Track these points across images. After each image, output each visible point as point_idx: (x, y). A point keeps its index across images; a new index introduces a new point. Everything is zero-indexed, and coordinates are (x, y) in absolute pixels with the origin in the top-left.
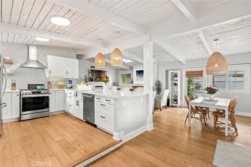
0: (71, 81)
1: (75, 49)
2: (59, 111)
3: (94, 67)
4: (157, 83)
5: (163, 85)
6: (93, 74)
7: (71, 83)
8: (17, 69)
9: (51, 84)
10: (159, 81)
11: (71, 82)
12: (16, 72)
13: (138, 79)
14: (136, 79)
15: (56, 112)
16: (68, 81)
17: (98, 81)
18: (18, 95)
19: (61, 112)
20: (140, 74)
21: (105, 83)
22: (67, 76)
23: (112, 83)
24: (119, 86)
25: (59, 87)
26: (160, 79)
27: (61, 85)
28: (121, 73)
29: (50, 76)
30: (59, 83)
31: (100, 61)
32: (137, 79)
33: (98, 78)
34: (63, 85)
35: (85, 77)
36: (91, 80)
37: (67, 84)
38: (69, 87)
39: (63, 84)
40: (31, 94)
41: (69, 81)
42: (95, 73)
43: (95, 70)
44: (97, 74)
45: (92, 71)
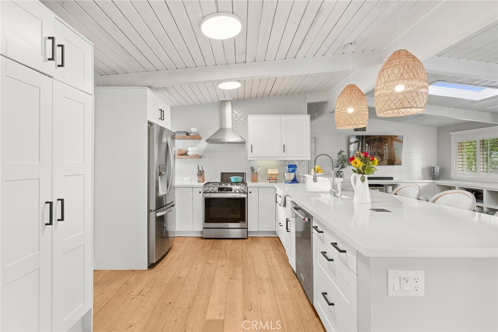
0: (295, 166)
1: (303, 93)
2: (265, 230)
3: (364, 129)
6: (362, 146)
7: (293, 171)
8: (206, 147)
9: (255, 172)
11: (292, 167)
12: (206, 151)
15: (259, 232)
16: (287, 167)
18: (200, 192)
19: (269, 234)
21: (360, 175)
22: (283, 154)
23: (423, 170)
24: (450, 179)
25: (270, 179)
27: (274, 174)
29: (252, 156)
30: (270, 172)
31: (350, 110)
34: (277, 175)
35: (340, 154)
37: (285, 174)
38: (289, 179)
39: (277, 173)
40: (217, 192)
41: (290, 166)
42: (367, 145)
43: (366, 136)
44: (373, 146)
45: (359, 139)
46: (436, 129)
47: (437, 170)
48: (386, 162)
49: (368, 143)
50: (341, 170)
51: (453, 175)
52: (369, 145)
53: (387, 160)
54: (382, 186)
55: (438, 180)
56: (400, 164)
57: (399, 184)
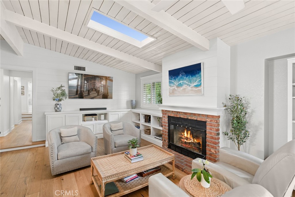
3: (83, 69)
4: (229, 104)
5: (253, 111)
10: (238, 99)
13: (173, 92)
14: (168, 94)
17: (92, 98)
20: (179, 77)
24: (140, 108)
26: (241, 93)
28: (143, 80)
32: (170, 93)
33: (92, 92)
36: (77, 96)
42: (86, 82)
43: (84, 74)
44: (91, 83)
45: (79, 76)
46: (135, 75)
47: (134, 102)
48: (101, 96)
49: (86, 80)
50: (59, 103)
51: (142, 105)
52: (87, 82)
53: (102, 95)
54: (95, 115)
55: (134, 109)
56: (111, 98)
57: (108, 113)
